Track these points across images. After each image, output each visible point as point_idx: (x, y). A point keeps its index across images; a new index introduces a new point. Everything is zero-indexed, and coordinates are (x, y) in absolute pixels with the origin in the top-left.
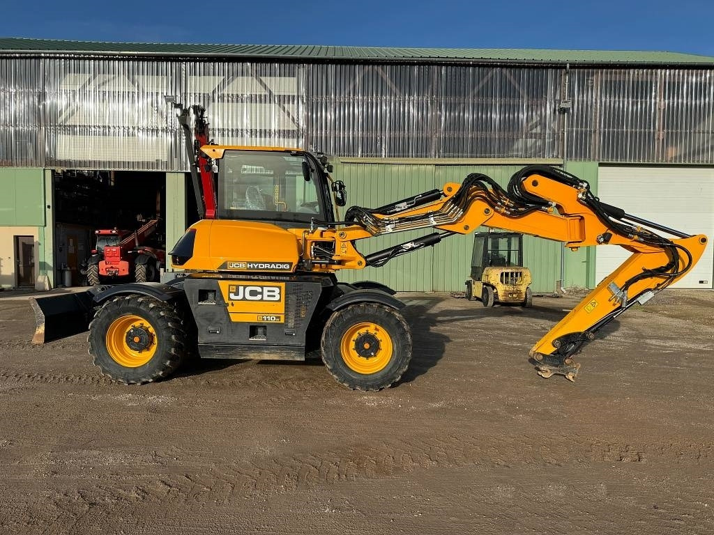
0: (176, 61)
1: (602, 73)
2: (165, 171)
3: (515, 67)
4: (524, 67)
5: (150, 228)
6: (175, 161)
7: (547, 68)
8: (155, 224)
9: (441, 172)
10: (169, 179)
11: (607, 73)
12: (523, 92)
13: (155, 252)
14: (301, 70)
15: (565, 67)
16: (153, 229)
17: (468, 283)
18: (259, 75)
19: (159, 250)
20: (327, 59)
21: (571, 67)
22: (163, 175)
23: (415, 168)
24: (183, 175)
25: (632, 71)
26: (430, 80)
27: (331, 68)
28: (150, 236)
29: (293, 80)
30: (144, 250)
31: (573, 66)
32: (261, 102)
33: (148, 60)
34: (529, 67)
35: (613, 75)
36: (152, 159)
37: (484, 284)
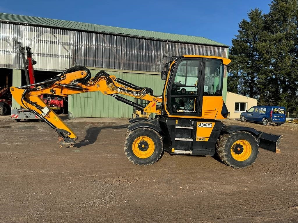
0: (18, 25)
1: (179, 44)
2: (12, 68)
3: (150, 40)
4: (154, 40)
5: (4, 91)
6: (17, 65)
7: (161, 41)
8: (7, 89)
9: (125, 75)
10: (14, 72)
11: (180, 45)
12: (153, 49)
13: (7, 101)
14: (71, 33)
15: (167, 42)
16: (6, 92)
17: (132, 115)
18: (54, 33)
19: (8, 101)
20: (81, 30)
21: (169, 42)
22: (11, 70)
23: (115, 73)
24: (21, 70)
25: (194, 45)
26: (121, 42)
27: (83, 34)
28: (4, 94)
29: (68, 37)
30: (2, 100)
31: (169, 41)
32: (54, 44)
33: (5, 23)
34: (155, 40)
35: (181, 45)
36: (6, 63)
37: (136, 115)
